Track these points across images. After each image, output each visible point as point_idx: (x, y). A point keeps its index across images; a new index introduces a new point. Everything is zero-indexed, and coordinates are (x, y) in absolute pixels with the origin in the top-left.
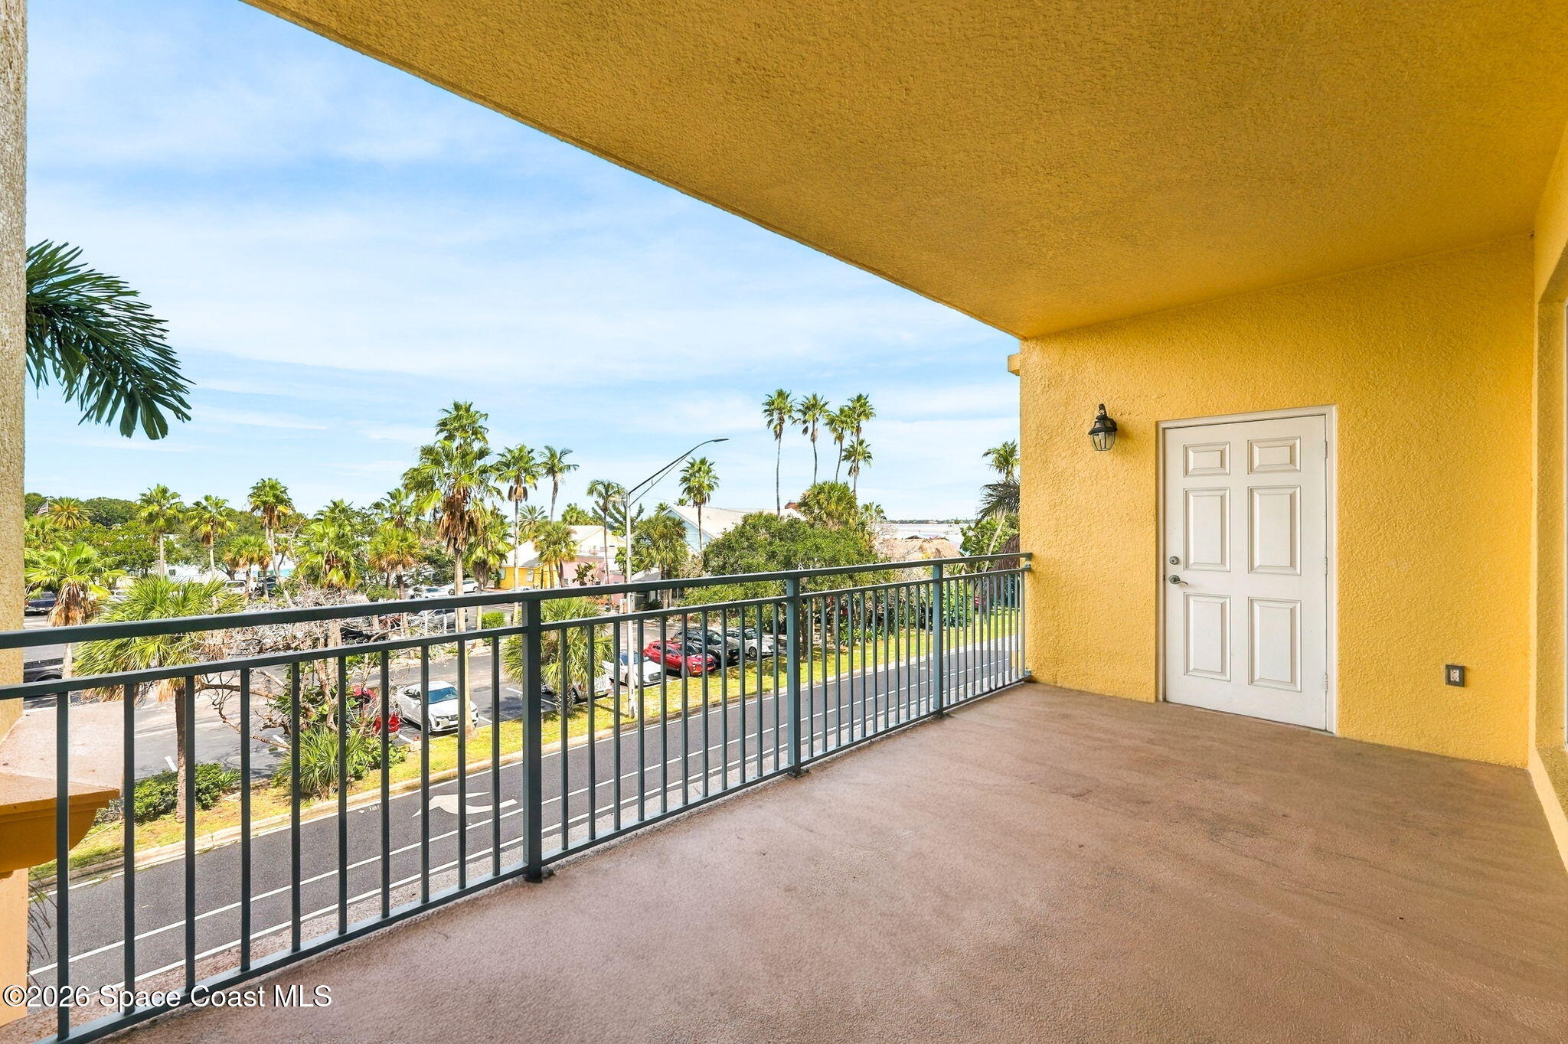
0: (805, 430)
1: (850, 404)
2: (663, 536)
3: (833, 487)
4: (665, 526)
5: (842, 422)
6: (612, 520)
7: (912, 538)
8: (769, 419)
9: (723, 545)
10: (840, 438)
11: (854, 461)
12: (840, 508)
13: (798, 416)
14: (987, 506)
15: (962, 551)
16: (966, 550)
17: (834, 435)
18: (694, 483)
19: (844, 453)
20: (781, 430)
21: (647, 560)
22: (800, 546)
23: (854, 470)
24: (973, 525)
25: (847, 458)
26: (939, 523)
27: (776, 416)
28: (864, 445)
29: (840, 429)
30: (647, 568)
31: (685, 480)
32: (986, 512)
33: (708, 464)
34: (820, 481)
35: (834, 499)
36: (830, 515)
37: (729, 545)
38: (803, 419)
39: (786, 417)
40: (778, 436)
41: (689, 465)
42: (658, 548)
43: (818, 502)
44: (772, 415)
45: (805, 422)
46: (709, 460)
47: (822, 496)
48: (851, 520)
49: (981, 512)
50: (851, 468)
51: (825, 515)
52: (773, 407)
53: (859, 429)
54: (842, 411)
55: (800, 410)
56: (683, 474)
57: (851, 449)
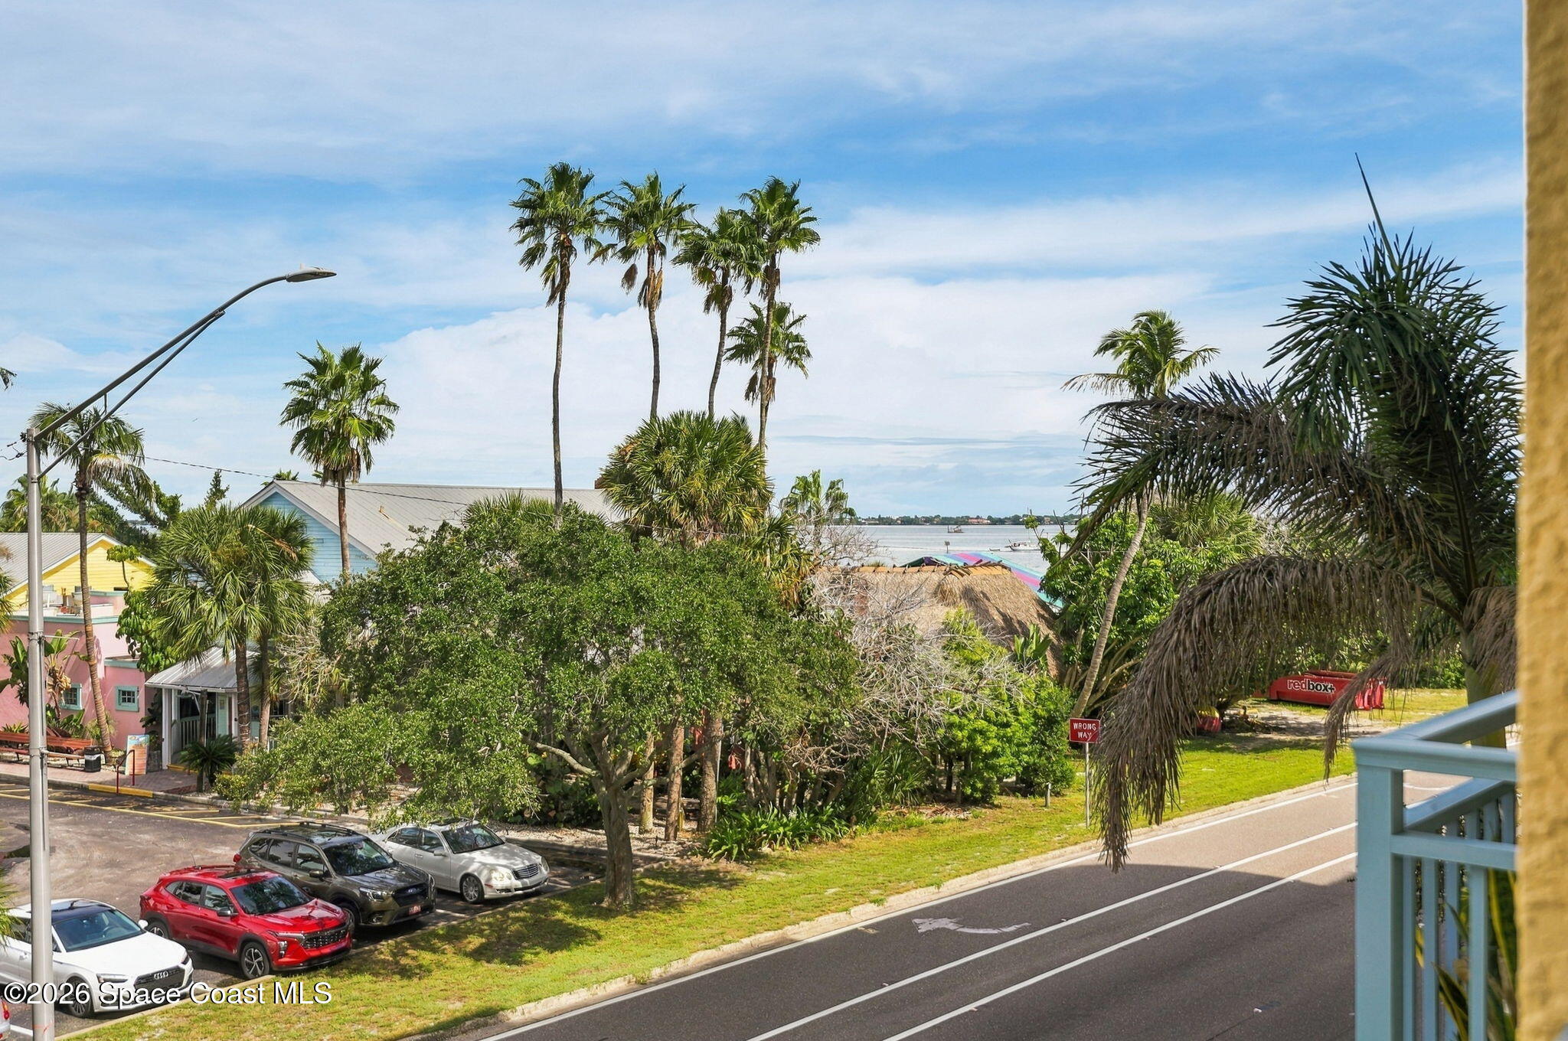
0: (630, 276)
1: (748, 207)
2: (238, 563)
3: (703, 427)
4: (244, 536)
5: (726, 254)
6: (137, 517)
7: (918, 563)
8: (531, 243)
9: (379, 590)
10: (720, 298)
11: (761, 361)
12: (718, 487)
13: (608, 236)
14: (1110, 479)
15: (1043, 596)
16: (1055, 594)
17: (703, 291)
18: (325, 417)
19: (731, 342)
20: (565, 275)
21: (191, 630)
22: (587, 592)
23: (761, 388)
24: (1072, 532)
25: (741, 352)
26: (995, 522)
27: (550, 236)
28: (789, 319)
29: (719, 273)
30: (194, 652)
31: (299, 409)
32: (1109, 497)
33: (363, 365)
34: (664, 413)
35: (704, 462)
36: (690, 505)
37: (393, 590)
38: (621, 245)
39: (578, 242)
40: (558, 291)
41: (311, 369)
42: (221, 598)
43: (658, 473)
44: (540, 233)
45: (627, 253)
46: (369, 353)
47: (671, 458)
48: (747, 519)
49: (1091, 499)
50: (754, 380)
51: (676, 506)
52: (540, 212)
53: (772, 277)
54: (724, 222)
55: (612, 221)
56: (294, 394)
57: (753, 330)
